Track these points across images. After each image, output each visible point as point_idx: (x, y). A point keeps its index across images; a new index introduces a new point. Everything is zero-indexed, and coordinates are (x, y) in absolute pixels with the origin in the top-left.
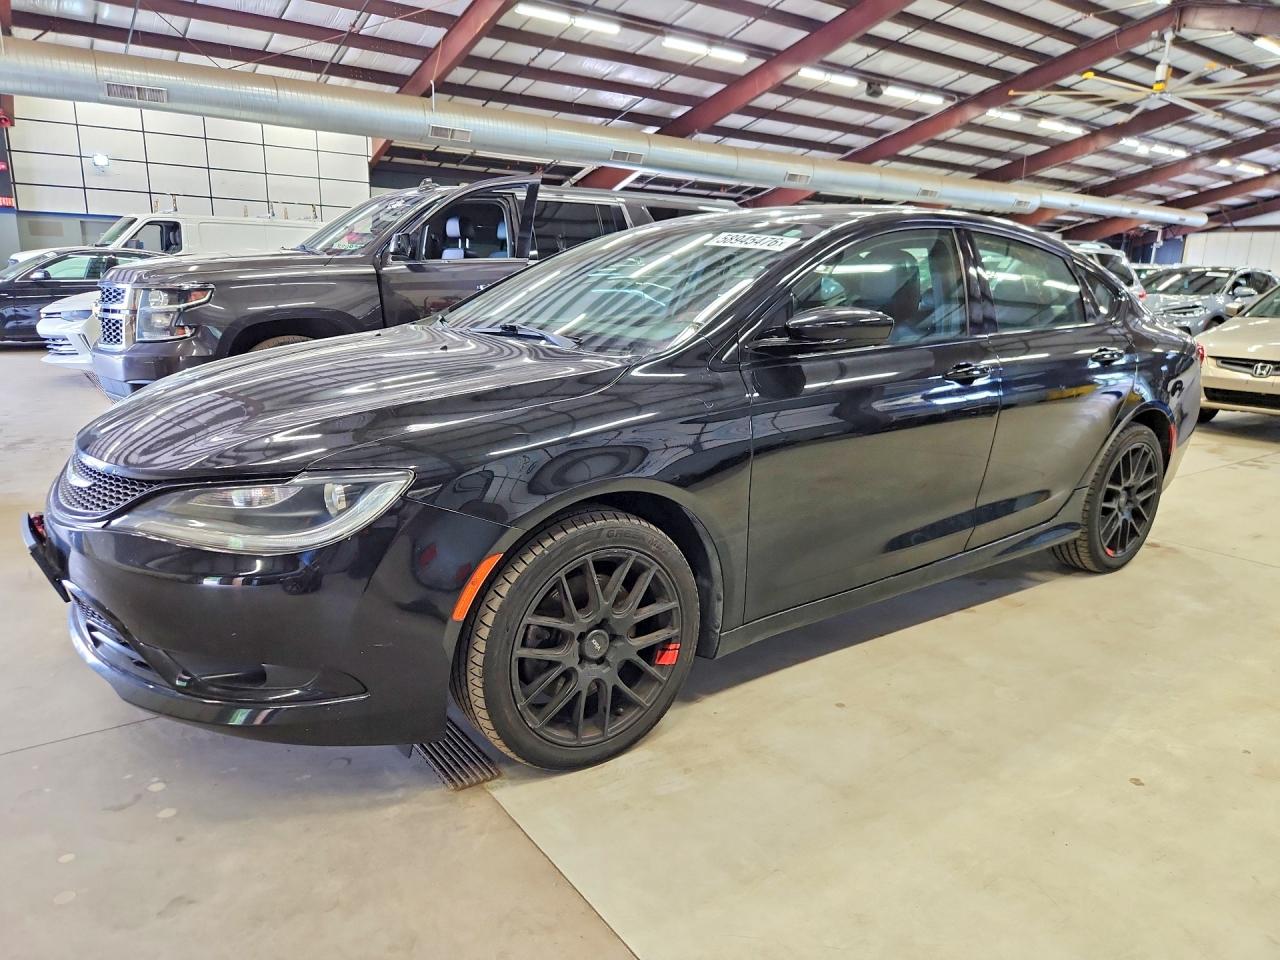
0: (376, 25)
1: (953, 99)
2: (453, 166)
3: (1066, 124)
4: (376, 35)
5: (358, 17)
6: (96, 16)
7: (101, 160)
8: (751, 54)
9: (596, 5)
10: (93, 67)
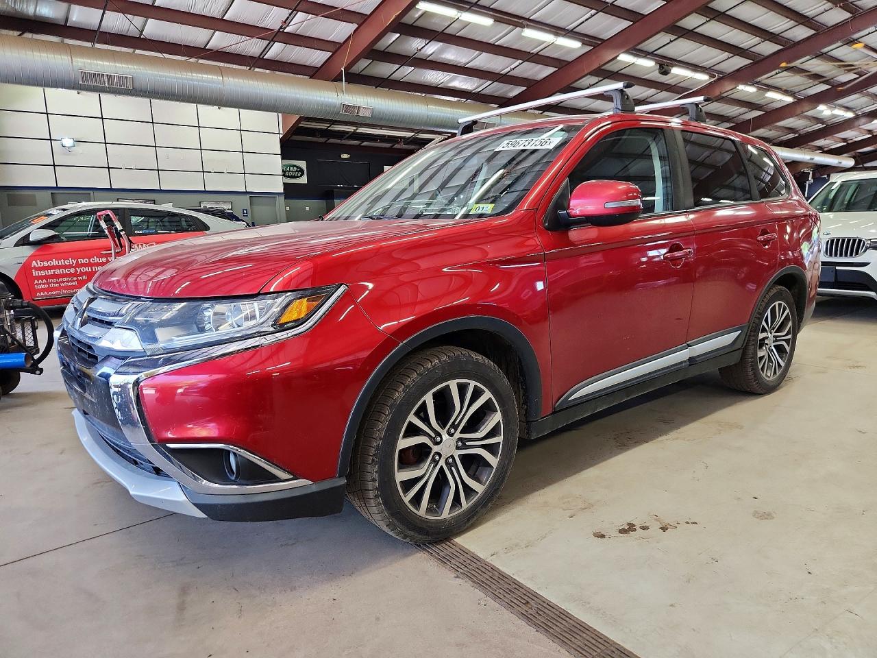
0: (301, 22)
1: (713, 76)
2: (338, 141)
3: (784, 94)
4: (298, 33)
5: (290, 15)
6: (67, 19)
7: (68, 142)
8: (584, 43)
9: (478, 3)
10: (70, 58)
